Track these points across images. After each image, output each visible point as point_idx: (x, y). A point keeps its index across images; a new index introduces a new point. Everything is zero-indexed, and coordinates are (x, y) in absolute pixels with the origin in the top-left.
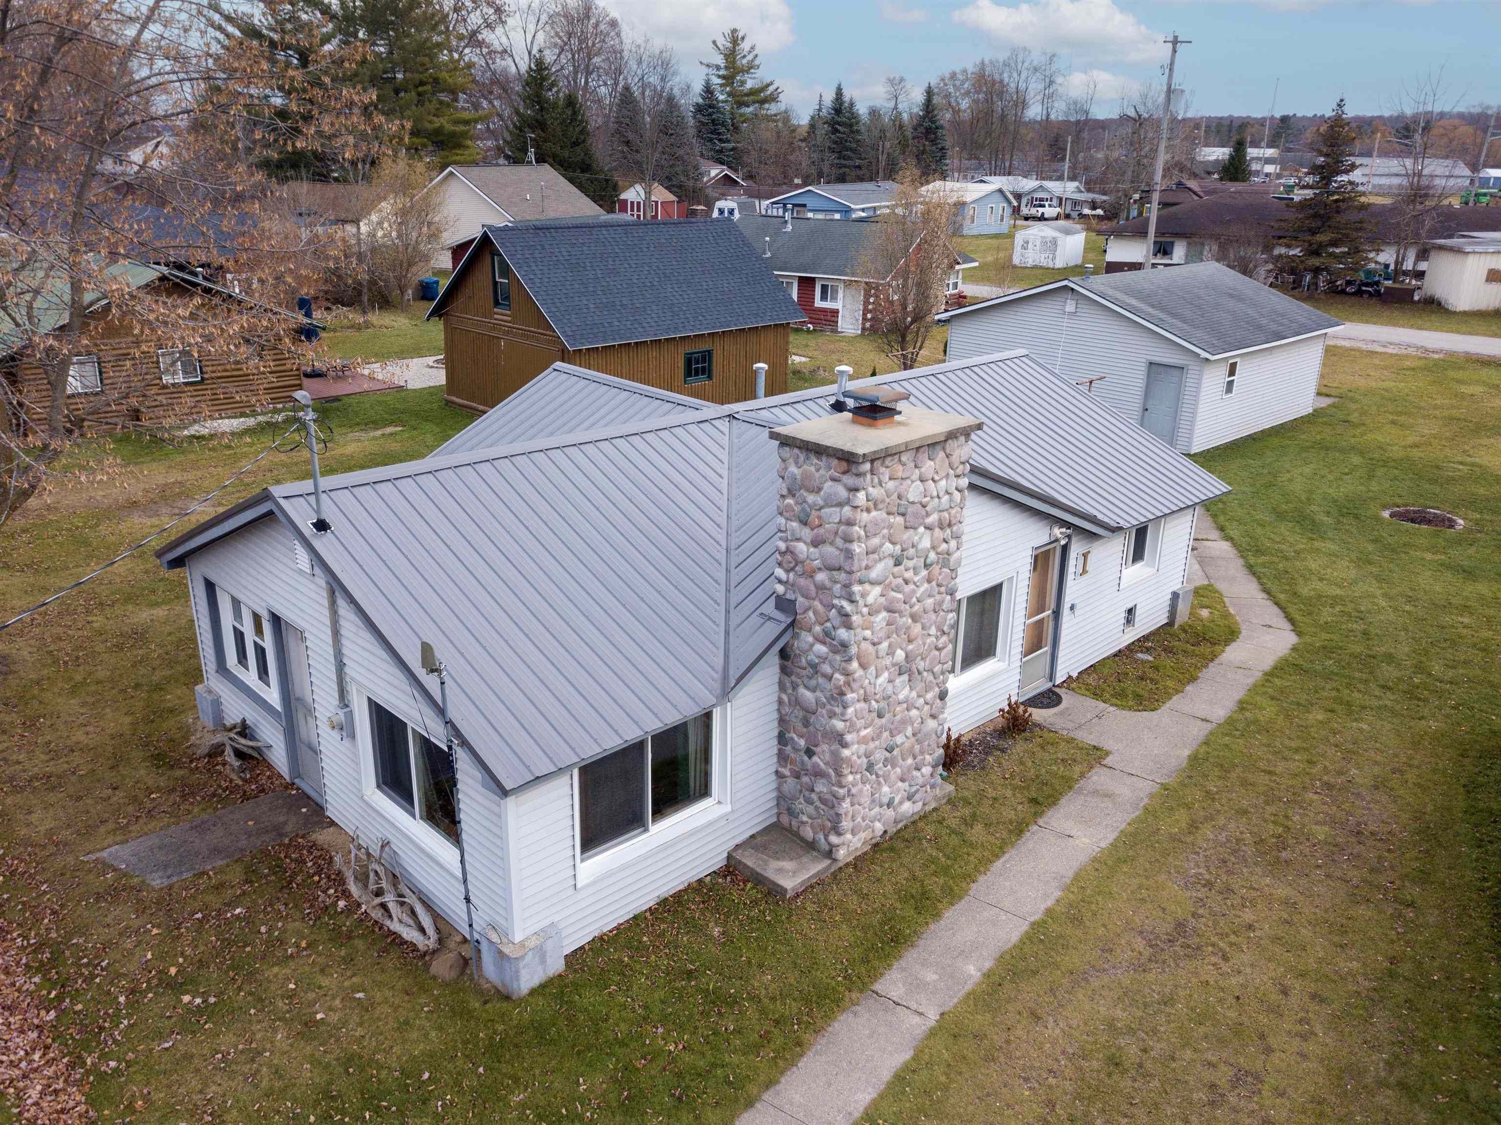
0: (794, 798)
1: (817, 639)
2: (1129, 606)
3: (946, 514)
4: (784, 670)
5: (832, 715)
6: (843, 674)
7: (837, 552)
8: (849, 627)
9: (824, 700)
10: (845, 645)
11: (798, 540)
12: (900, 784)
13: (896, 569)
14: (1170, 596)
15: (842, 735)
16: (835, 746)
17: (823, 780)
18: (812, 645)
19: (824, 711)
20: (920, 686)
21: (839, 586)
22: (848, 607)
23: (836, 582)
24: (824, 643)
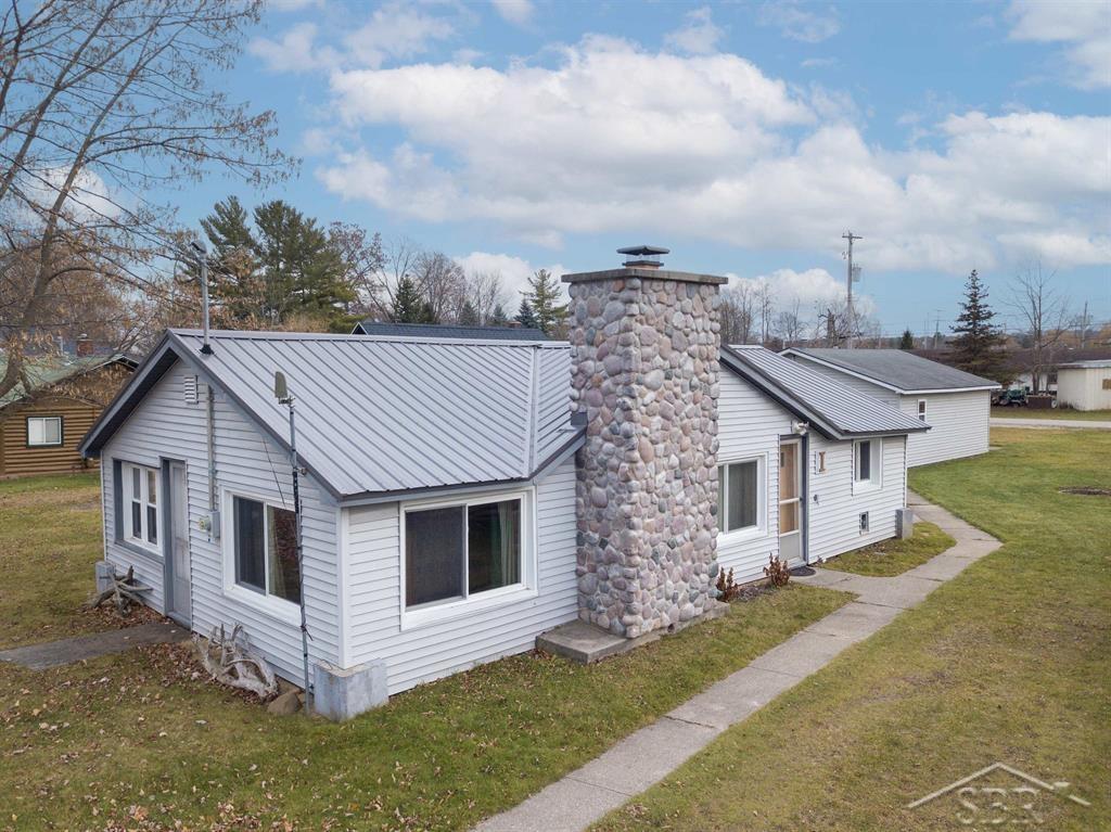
0: (592, 592)
1: (606, 440)
2: (864, 511)
3: (703, 348)
4: (580, 477)
5: (621, 502)
6: (627, 462)
7: (618, 358)
8: (631, 420)
9: (613, 491)
10: (628, 436)
11: (587, 359)
12: (682, 582)
13: (667, 382)
14: (894, 514)
15: (629, 517)
16: (625, 529)
17: (616, 565)
18: (601, 446)
19: (614, 502)
20: (694, 495)
21: (621, 386)
22: (629, 402)
23: (618, 384)
24: (610, 441)
